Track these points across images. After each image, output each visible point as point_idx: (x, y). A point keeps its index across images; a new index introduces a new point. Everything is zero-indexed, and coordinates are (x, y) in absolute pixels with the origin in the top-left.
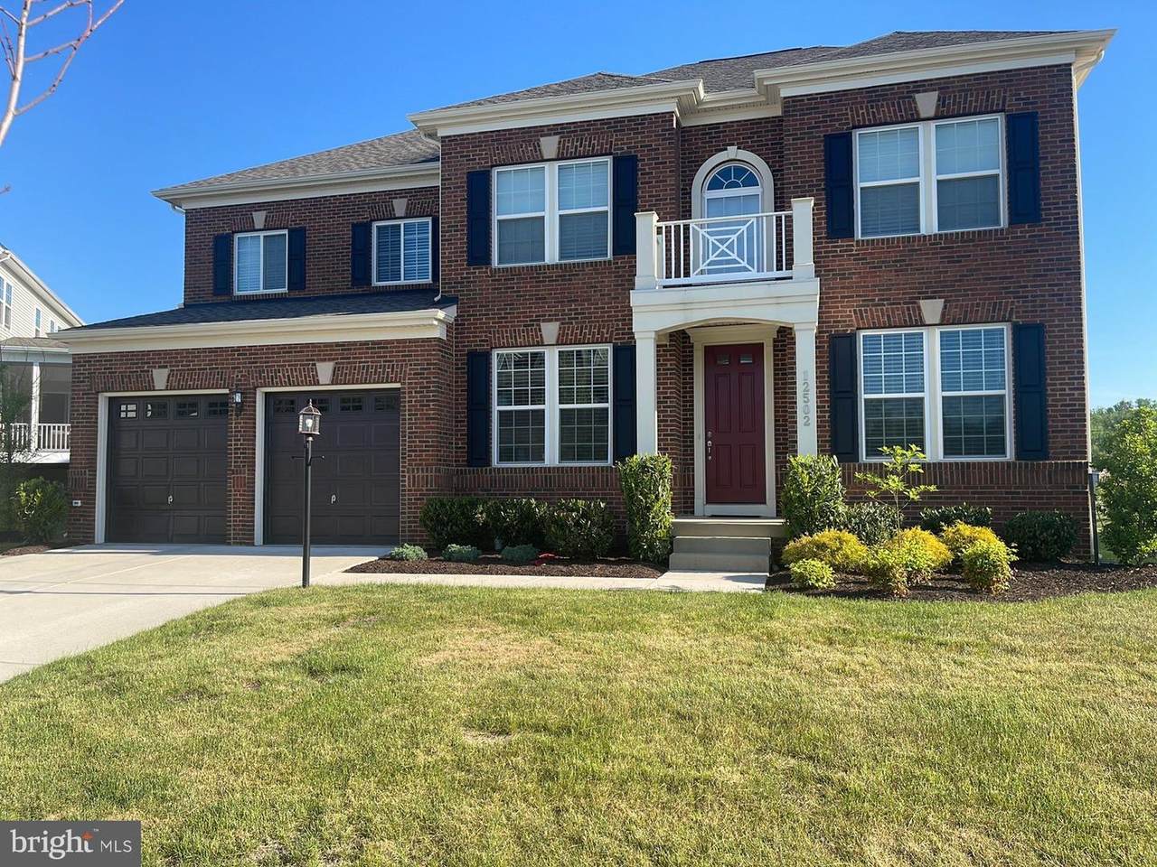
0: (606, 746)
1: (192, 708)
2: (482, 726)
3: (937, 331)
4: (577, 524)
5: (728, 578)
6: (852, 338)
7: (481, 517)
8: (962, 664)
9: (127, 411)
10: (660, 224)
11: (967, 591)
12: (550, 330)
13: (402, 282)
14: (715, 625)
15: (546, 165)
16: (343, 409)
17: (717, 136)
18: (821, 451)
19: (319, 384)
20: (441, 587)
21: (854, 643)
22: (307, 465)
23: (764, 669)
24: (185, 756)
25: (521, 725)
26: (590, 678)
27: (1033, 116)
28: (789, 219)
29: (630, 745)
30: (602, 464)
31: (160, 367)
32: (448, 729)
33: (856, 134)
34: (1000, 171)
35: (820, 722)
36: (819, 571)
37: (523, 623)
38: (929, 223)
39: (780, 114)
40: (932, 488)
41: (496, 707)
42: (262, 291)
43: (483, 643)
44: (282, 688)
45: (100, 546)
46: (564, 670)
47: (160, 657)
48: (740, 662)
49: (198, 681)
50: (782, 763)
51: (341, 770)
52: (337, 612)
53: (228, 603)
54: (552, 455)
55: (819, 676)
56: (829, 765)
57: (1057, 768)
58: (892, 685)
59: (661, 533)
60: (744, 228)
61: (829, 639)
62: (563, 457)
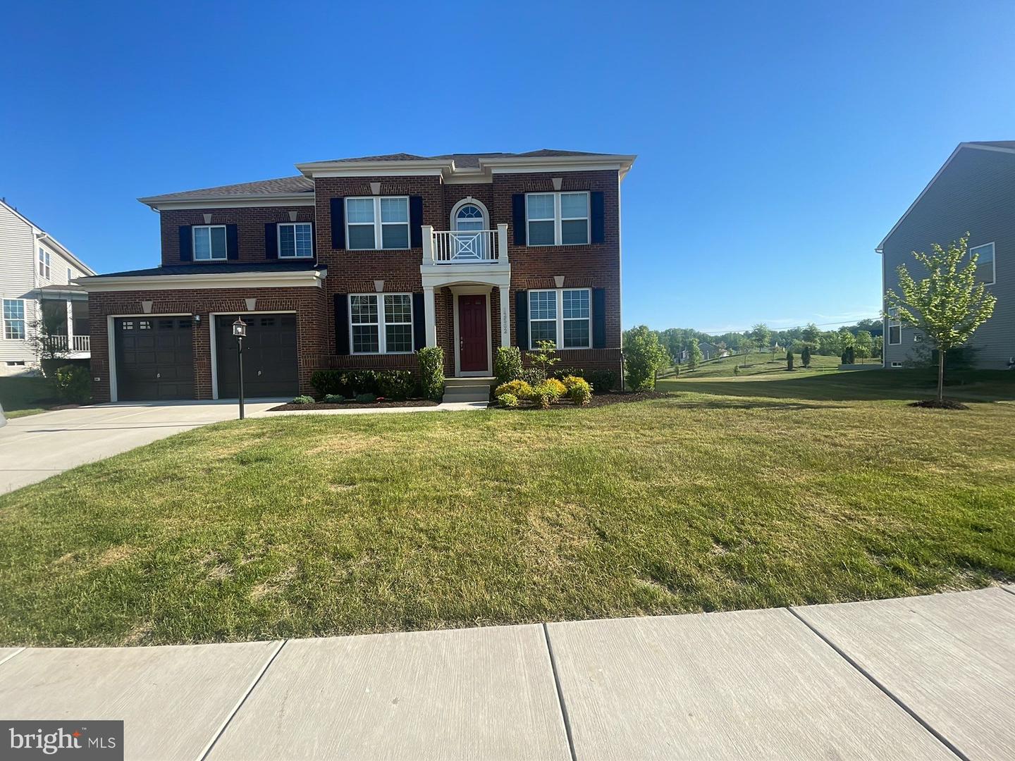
0: (406, 485)
1: (167, 487)
2: (340, 482)
3: (562, 291)
4: (396, 382)
5: (470, 404)
6: (525, 293)
7: (344, 380)
8: (570, 435)
9: (127, 326)
10: (434, 232)
11: (572, 404)
12: (379, 284)
13: (296, 257)
14: (463, 425)
15: (374, 198)
16: (263, 324)
17: (462, 191)
18: (512, 345)
19: (247, 311)
20: (321, 416)
21: (525, 429)
22: (239, 353)
23: (484, 443)
24: (160, 512)
25: (362, 479)
26: (400, 454)
27: (602, 193)
28: (496, 234)
29: (418, 483)
30: (408, 353)
31: (147, 300)
32: (321, 485)
33: (527, 195)
34: (588, 218)
35: (509, 464)
36: (511, 399)
37: (365, 430)
38: (558, 240)
39: (491, 182)
40: (559, 359)
41: (348, 471)
42: (211, 259)
43: (343, 442)
44: (224, 472)
45: (114, 403)
46: (386, 451)
47: (148, 460)
48: (474, 441)
49: (171, 472)
50: (492, 484)
51: (257, 511)
52: (260, 431)
53: (193, 430)
54: (382, 348)
55: (509, 444)
56: (513, 483)
57: (608, 475)
58: (541, 445)
59: (438, 385)
60: (475, 237)
61: (515, 428)
62: (388, 350)
